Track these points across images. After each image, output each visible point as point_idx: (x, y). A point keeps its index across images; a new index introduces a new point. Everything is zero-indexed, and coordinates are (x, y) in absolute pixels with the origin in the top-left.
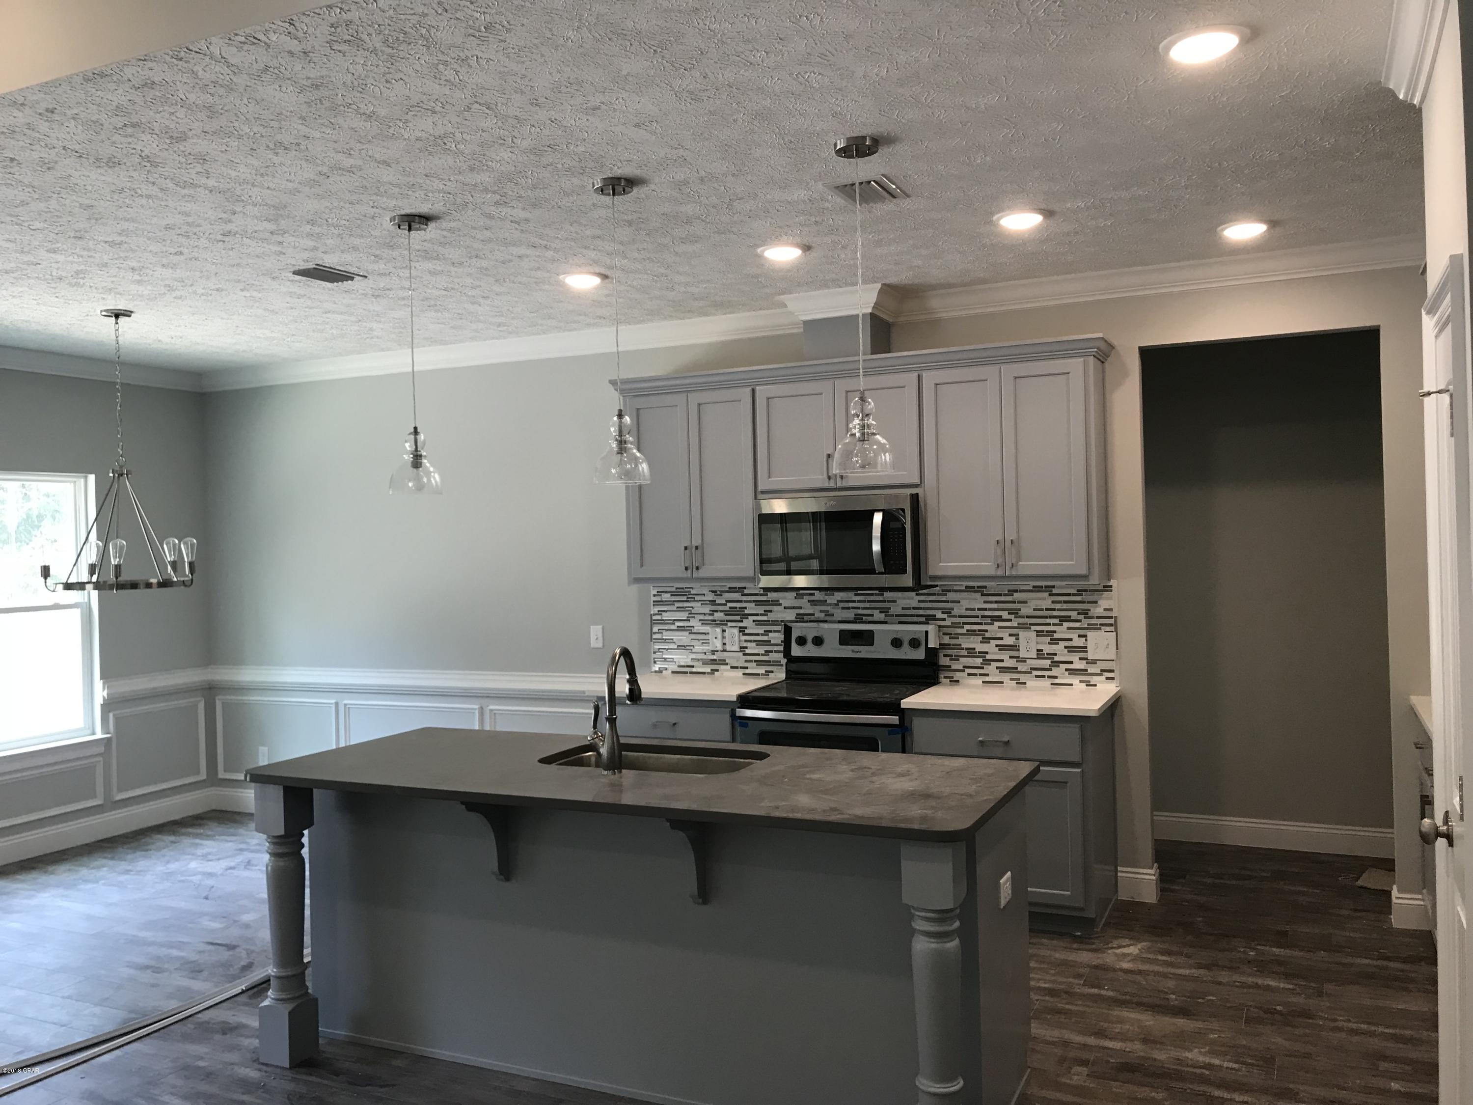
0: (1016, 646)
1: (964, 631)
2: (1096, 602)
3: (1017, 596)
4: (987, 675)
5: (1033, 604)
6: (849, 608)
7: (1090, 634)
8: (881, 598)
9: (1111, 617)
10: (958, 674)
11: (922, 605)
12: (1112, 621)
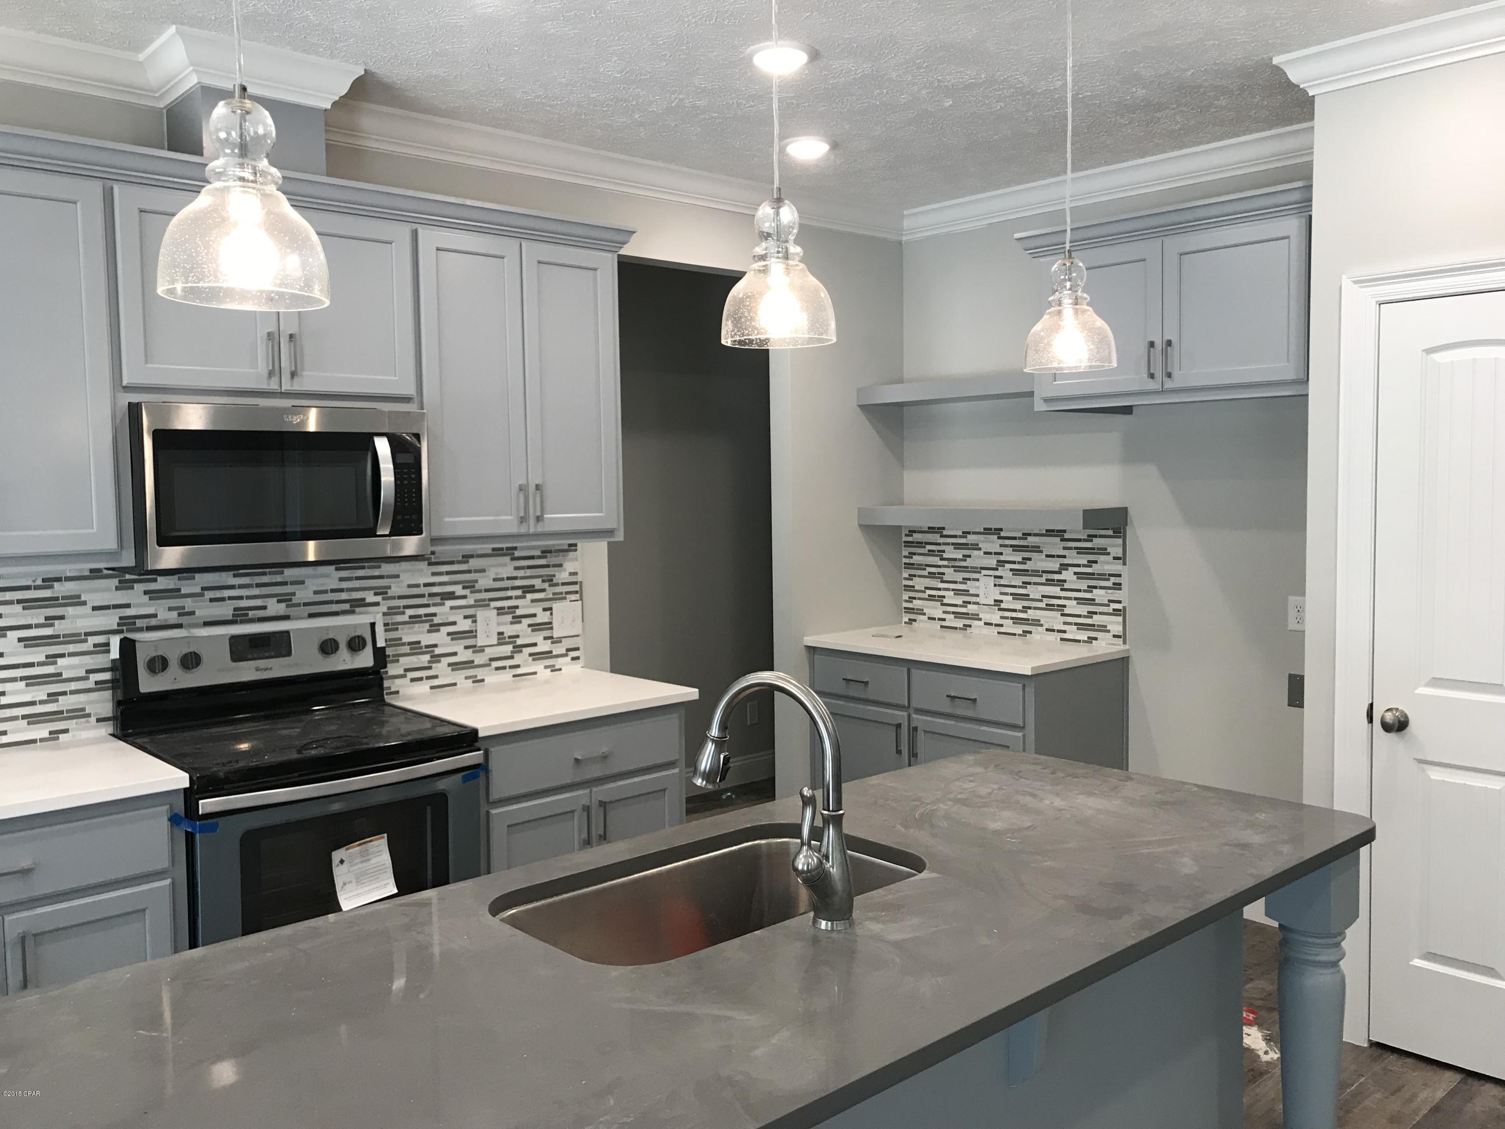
0: (471, 632)
1: (405, 618)
2: (561, 565)
3: (474, 563)
4: (436, 677)
5: (492, 573)
6: (222, 599)
7: (556, 606)
8: (279, 579)
9: (575, 583)
10: (398, 682)
11: (345, 585)
12: (576, 588)
